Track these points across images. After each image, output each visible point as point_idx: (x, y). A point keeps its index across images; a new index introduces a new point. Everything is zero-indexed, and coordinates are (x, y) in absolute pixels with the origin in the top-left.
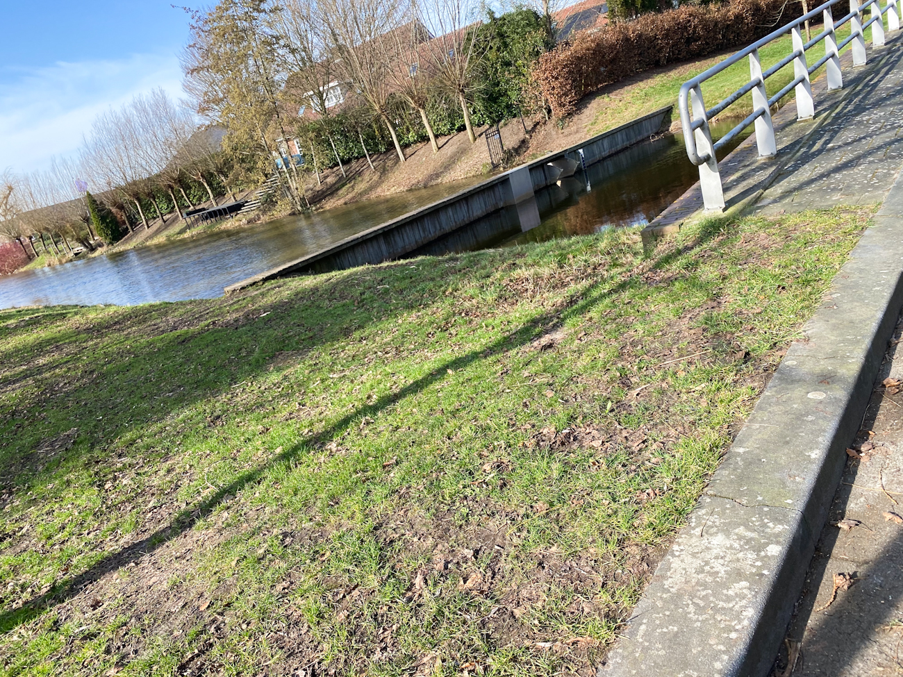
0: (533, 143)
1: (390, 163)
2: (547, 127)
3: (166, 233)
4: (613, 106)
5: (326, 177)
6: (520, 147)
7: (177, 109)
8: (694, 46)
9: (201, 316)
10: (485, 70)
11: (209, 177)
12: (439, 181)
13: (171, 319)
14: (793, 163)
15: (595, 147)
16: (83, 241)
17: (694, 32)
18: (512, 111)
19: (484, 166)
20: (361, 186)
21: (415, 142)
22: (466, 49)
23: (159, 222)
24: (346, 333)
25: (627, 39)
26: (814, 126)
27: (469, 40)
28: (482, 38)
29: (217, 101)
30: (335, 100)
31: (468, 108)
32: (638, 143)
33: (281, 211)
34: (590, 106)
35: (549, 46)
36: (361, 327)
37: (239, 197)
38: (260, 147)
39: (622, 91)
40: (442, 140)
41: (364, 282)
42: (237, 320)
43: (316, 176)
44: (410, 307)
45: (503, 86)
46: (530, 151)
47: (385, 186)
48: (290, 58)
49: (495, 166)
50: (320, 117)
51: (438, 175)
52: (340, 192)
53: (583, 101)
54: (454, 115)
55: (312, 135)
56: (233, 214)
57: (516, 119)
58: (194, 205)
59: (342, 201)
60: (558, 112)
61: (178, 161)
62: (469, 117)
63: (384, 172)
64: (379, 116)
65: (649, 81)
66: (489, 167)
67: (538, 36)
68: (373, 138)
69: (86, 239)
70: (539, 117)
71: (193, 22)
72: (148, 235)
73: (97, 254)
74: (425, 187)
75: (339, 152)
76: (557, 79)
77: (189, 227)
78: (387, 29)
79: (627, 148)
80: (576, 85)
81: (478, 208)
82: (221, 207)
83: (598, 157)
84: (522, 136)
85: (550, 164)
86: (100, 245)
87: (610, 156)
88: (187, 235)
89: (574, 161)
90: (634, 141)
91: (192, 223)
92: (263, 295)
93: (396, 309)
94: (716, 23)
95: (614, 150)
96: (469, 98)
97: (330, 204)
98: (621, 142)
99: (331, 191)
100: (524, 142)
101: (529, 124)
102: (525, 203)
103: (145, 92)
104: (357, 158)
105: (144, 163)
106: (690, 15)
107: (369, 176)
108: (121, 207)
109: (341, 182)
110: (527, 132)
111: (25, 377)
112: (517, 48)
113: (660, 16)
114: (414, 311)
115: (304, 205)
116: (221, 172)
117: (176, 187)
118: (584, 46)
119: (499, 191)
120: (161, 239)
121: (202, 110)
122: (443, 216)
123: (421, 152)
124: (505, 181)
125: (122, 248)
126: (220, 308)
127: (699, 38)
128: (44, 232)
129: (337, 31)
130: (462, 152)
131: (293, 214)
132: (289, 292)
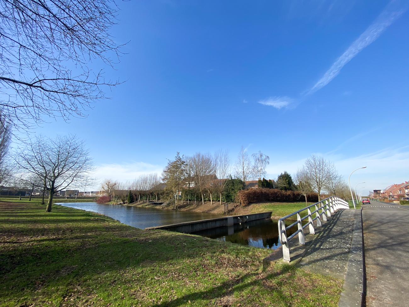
0: (236, 210)
1: (200, 204)
2: (240, 207)
3: (142, 205)
4: (257, 207)
5: (184, 203)
6: (232, 210)
7: (158, 178)
8: (278, 199)
9: (135, 235)
10: (227, 189)
11: (158, 194)
12: (210, 212)
13: (127, 233)
14: (310, 250)
15: (251, 217)
16: (123, 201)
17: (278, 195)
18: (232, 201)
19: (222, 212)
20: (191, 207)
21: (207, 201)
22: (224, 184)
23: (142, 202)
24: (167, 259)
25: (262, 192)
26: (315, 237)
27: (225, 182)
28: (228, 182)
29: (167, 179)
30: (192, 185)
31: (221, 197)
32: (262, 219)
33: (171, 208)
34: (251, 205)
35: (243, 189)
36: (172, 259)
37: (163, 201)
38: (172, 191)
39: (259, 204)
40: (214, 202)
41: (181, 240)
42: (142, 240)
43: (182, 202)
44: (189, 256)
45: (231, 194)
46: (234, 212)
47: (197, 209)
48: (186, 175)
49: (225, 213)
50: (188, 189)
51: (210, 211)
52: (186, 207)
53: (249, 203)
54: (218, 197)
55: (184, 192)
56: (160, 205)
57: (232, 203)
58: (152, 200)
59: (186, 210)
60: (243, 205)
61: (153, 189)
62: (221, 199)
63: (198, 205)
64: (201, 192)
65: (266, 204)
66: (223, 213)
67: (241, 186)
68: (198, 197)
69: (124, 201)
70: (238, 204)
71: (169, 162)
72: (138, 204)
73: (124, 205)
74: (207, 213)
75: (189, 197)
76: (244, 196)
77: (148, 205)
78: (208, 174)
79: (259, 219)
80: (248, 199)
81: (218, 224)
82: (157, 202)
83: (251, 220)
84: (233, 207)
85: (239, 218)
86: (127, 203)
87: (255, 220)
88: (147, 207)
89: (245, 219)
90: (261, 218)
91: (150, 204)
92: (153, 233)
93: (185, 255)
94: (284, 195)
95: (256, 219)
96: (222, 195)
97: (183, 210)
98: (258, 218)
99: (184, 206)
100: (233, 209)
101: (235, 205)
102: (231, 226)
103: (153, 173)
104: (193, 200)
105: (146, 187)
106: (278, 191)
107: (194, 206)
108: (136, 196)
109: (187, 205)
110: (234, 207)
111: (81, 238)
112: (236, 187)
113: (270, 190)
114: (189, 258)
115: (176, 208)
116: (161, 194)
117: (150, 195)
118: (252, 191)
119: (225, 221)
120: (140, 206)
121: (163, 180)
122: (208, 224)
123: (208, 203)
124: (226, 219)
125: (131, 205)
126: (141, 234)
127: (279, 197)
128: (116, 196)
129: (198, 172)
130: (218, 207)
131: (173, 209)
132: (160, 235)
